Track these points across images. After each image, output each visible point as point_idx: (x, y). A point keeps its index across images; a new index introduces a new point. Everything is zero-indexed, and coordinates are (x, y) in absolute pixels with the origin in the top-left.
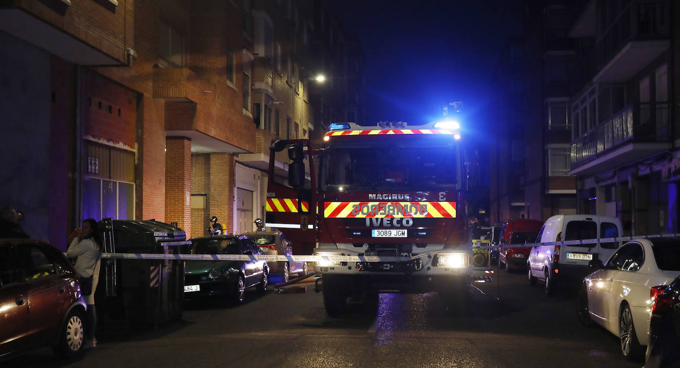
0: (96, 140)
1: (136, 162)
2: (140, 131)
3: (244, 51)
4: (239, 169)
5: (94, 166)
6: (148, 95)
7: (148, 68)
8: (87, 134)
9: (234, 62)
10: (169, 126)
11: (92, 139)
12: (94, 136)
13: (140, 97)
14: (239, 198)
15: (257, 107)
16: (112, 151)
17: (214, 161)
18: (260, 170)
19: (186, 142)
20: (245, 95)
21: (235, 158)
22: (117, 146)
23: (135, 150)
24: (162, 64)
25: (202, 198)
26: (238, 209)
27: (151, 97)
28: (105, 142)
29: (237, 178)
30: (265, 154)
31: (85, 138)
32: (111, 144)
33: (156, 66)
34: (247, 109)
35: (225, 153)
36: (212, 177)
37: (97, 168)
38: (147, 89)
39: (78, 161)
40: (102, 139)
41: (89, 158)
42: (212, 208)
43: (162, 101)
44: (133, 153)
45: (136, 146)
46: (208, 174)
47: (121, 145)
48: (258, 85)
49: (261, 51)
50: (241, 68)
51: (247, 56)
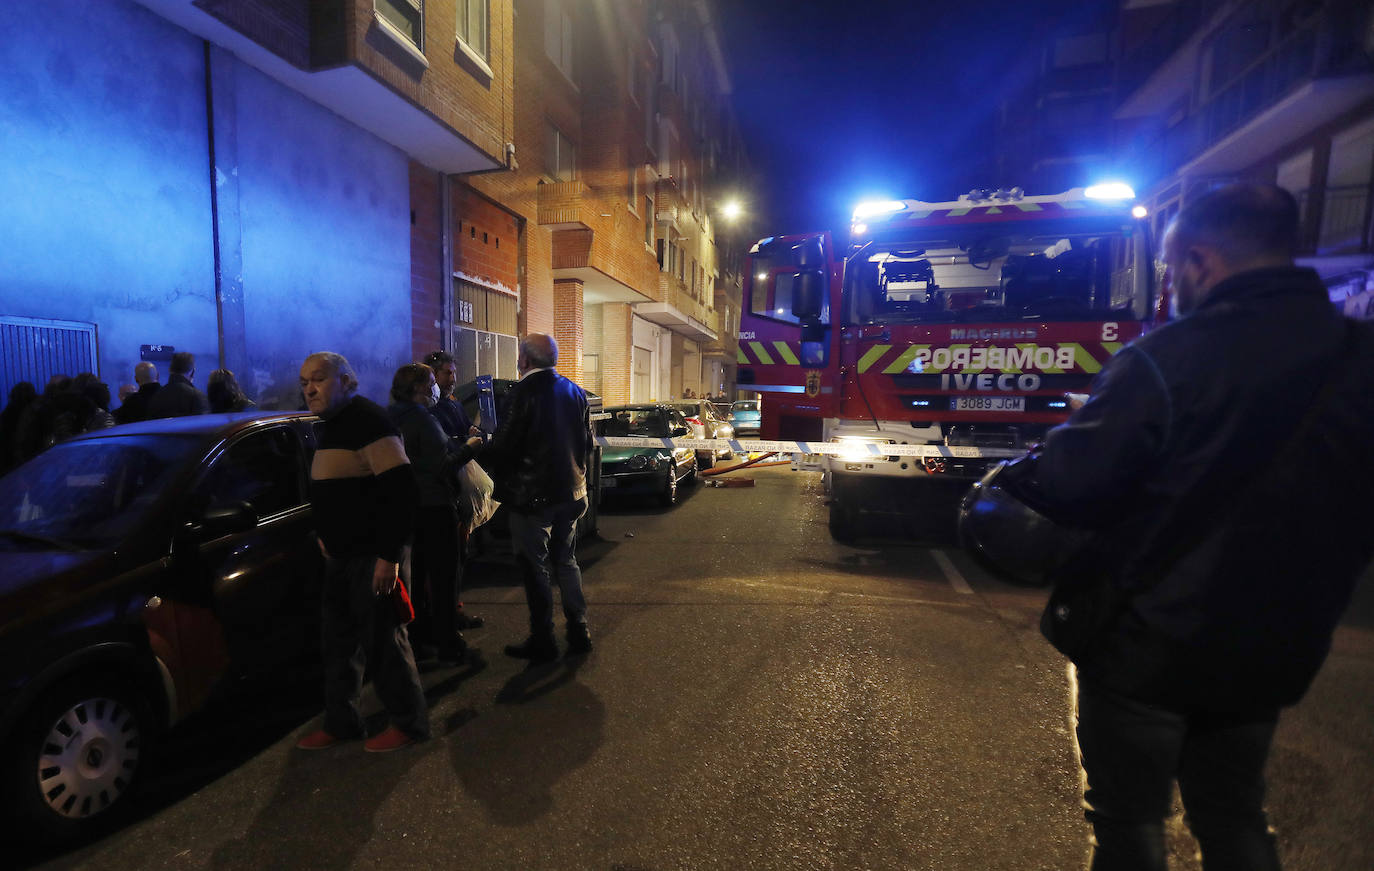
0: (468, 278)
1: (519, 309)
2: (523, 268)
3: (648, 168)
4: (637, 322)
5: (467, 313)
6: (532, 221)
7: (532, 184)
8: (457, 269)
9: (635, 182)
10: (558, 264)
11: (464, 277)
12: (466, 274)
13: (522, 222)
14: (635, 359)
15: (660, 244)
16: (488, 294)
17: (608, 313)
18: (660, 325)
19: (577, 285)
20: (648, 226)
21: (633, 309)
22: (495, 287)
23: (517, 294)
24: (548, 180)
25: (593, 357)
26: (635, 373)
27: (536, 224)
28: (479, 281)
29: (635, 334)
30: (669, 303)
31: (455, 275)
32: (487, 284)
33: (541, 182)
34: (649, 244)
35: (621, 303)
36: (605, 333)
37: (471, 315)
38: (530, 211)
39: (446, 306)
40: (476, 278)
41: (461, 302)
42: (605, 371)
43: (549, 230)
44: (515, 298)
45: (518, 288)
46: (601, 330)
47: (499, 287)
48: (662, 216)
49: (666, 171)
50: (643, 188)
51: (650, 174)
